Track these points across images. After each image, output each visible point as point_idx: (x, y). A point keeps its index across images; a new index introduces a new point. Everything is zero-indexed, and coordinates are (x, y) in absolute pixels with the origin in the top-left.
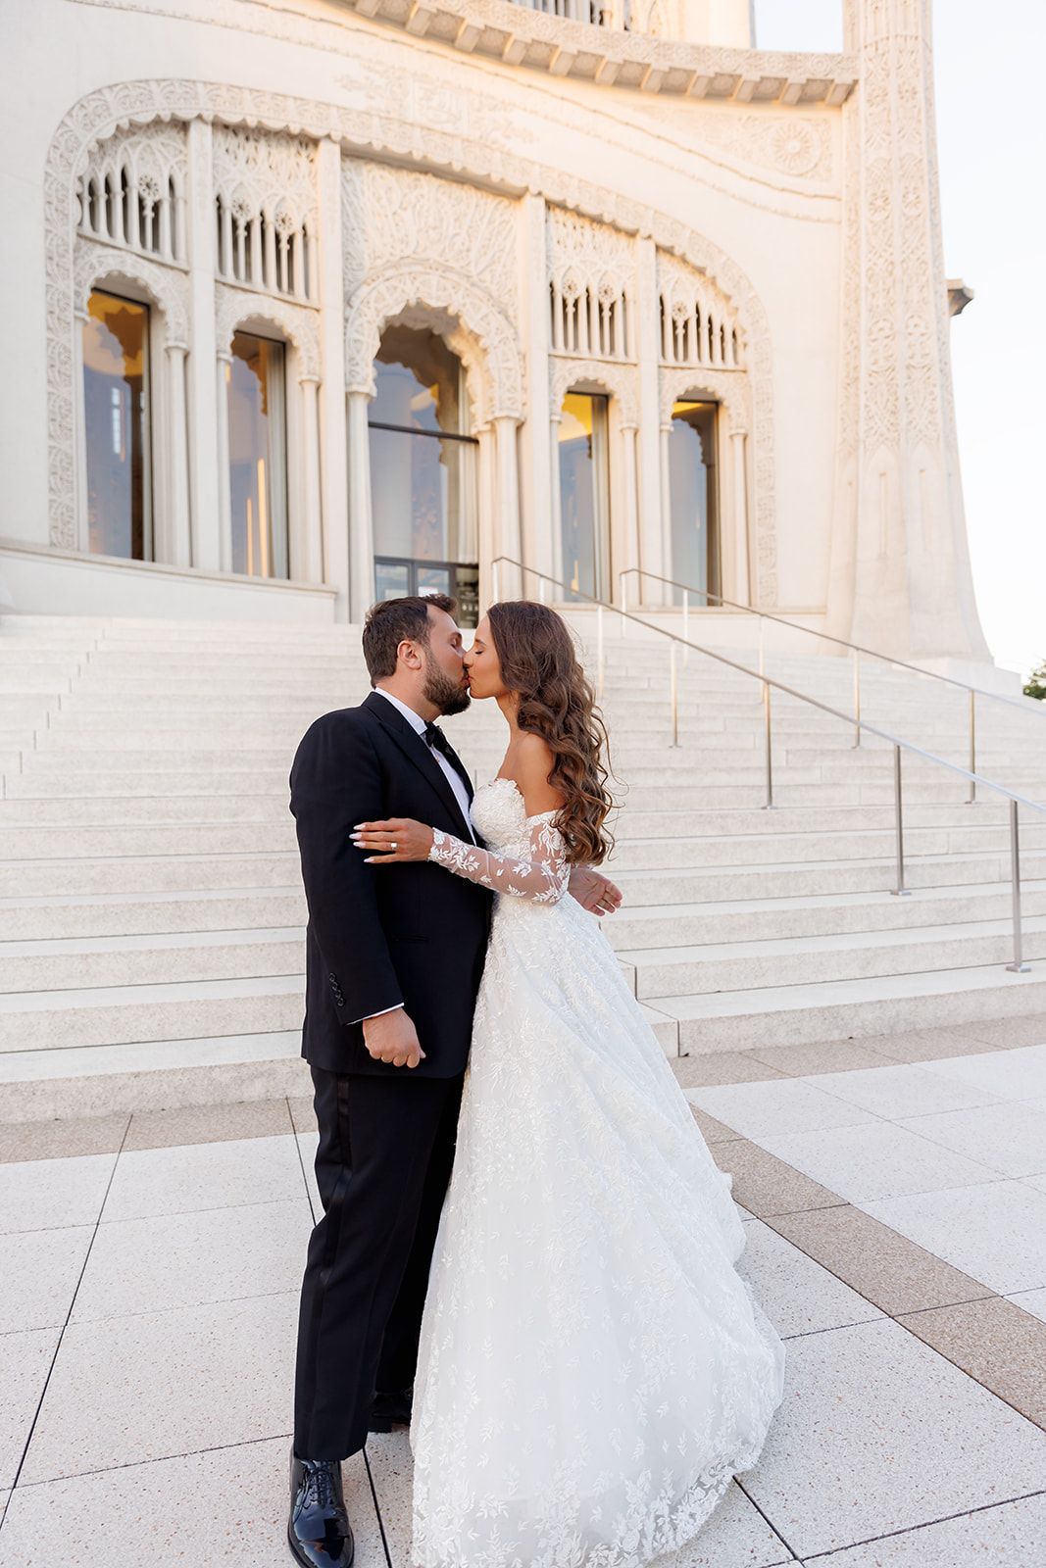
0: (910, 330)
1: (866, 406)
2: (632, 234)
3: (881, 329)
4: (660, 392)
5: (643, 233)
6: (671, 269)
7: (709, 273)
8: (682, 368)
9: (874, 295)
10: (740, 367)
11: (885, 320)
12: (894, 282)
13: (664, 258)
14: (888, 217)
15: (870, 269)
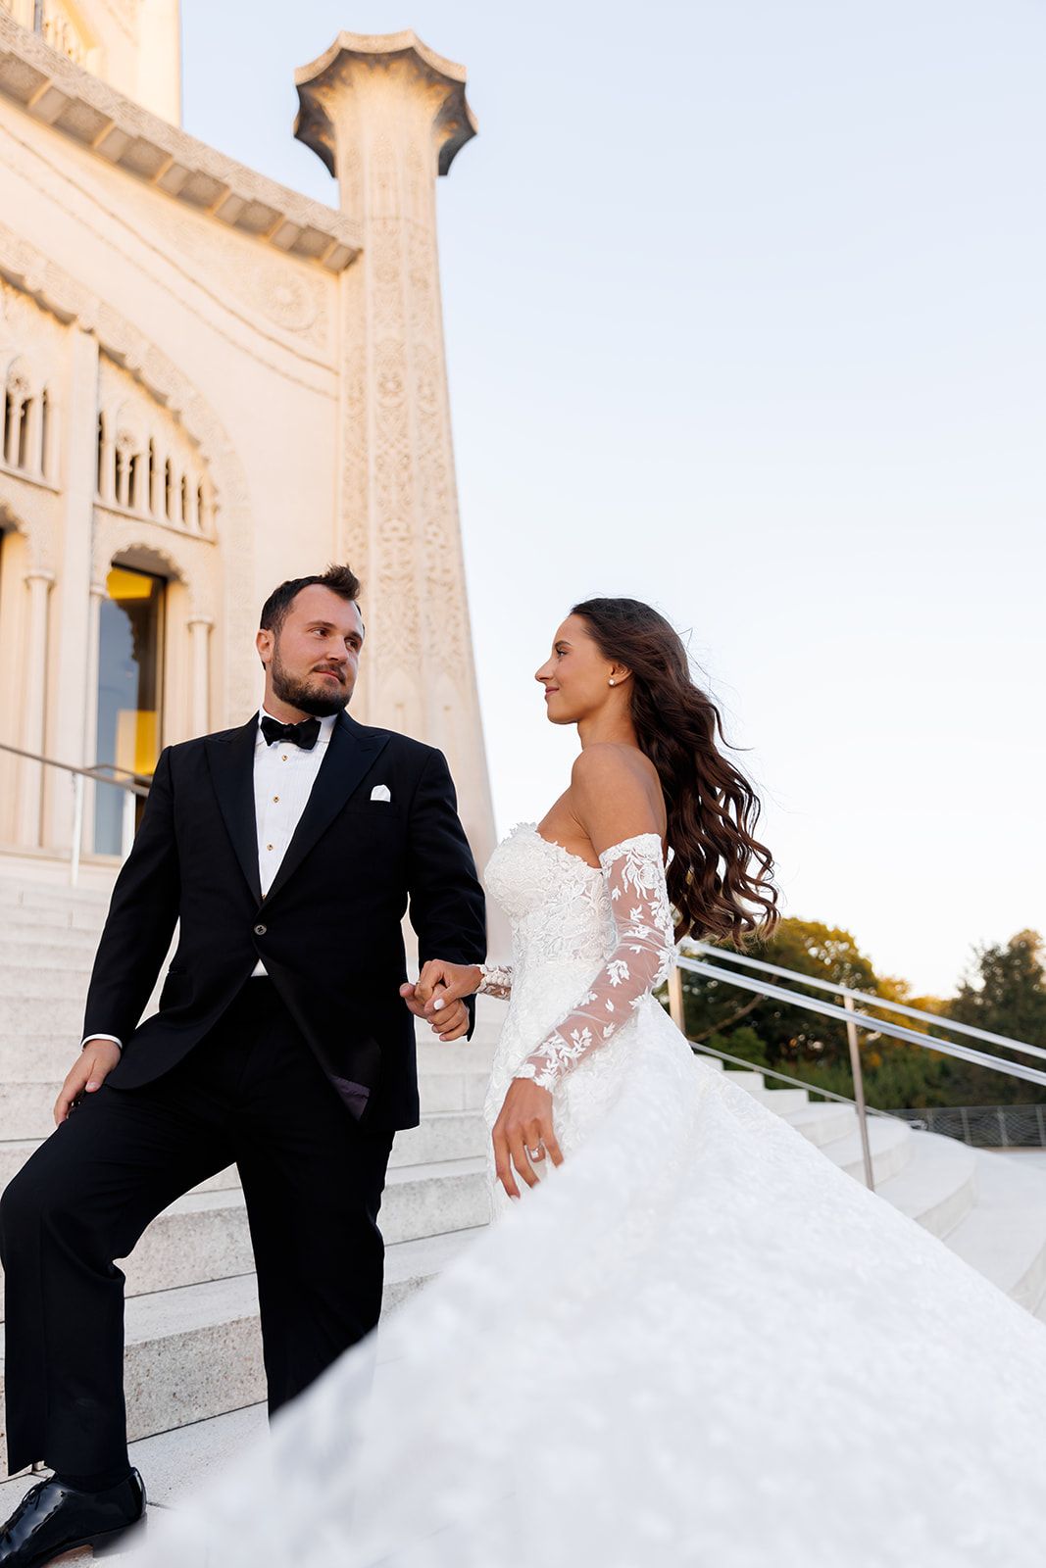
0: (430, 537)
1: (378, 617)
2: (64, 320)
3: (395, 529)
4: (93, 538)
5: (84, 321)
6: (117, 388)
7: (171, 403)
8: (126, 516)
9: (385, 488)
10: (208, 536)
11: (399, 519)
12: (410, 479)
13: (109, 369)
14: (400, 404)
15: (380, 457)
